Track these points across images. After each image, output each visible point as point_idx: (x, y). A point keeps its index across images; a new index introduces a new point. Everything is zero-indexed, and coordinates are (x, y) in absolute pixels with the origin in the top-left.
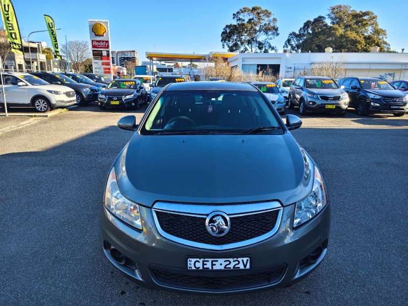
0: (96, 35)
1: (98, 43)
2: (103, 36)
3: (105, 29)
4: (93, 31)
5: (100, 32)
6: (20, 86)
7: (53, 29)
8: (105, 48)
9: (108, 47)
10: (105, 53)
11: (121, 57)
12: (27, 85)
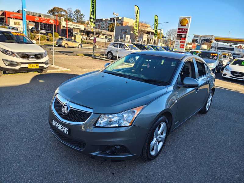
0: (181, 26)
1: (181, 30)
2: (185, 26)
3: (187, 22)
4: (180, 23)
5: (184, 24)
6: (125, 49)
7: (157, 22)
8: (185, 33)
9: (186, 32)
10: (183, 36)
11: (203, 39)
12: (128, 49)
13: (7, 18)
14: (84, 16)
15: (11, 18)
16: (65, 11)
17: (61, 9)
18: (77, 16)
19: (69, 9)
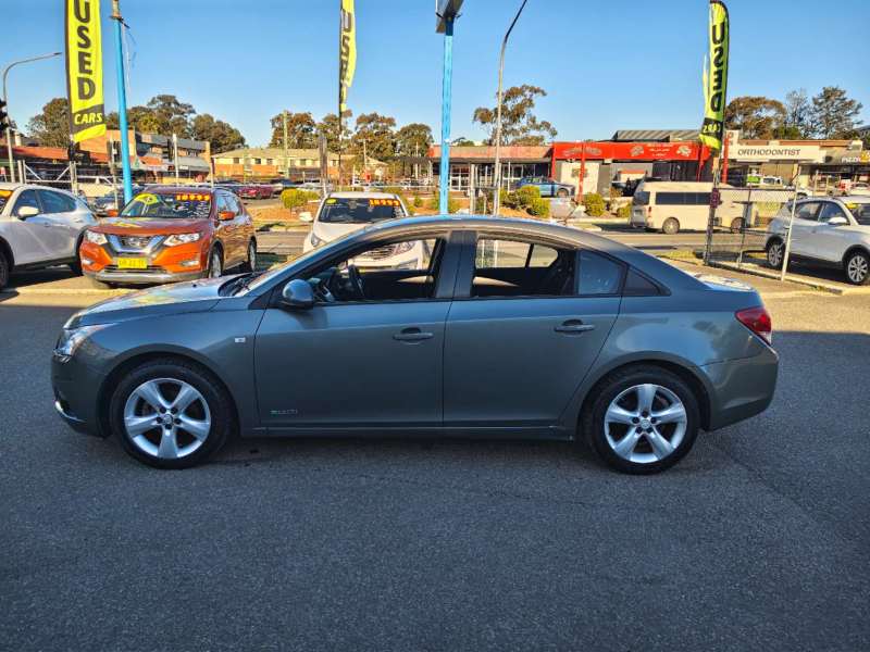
12: (848, 224)
13: (556, 163)
14: (860, 106)
15: (565, 160)
16: (776, 105)
17: (759, 99)
18: (828, 114)
19: (794, 92)
